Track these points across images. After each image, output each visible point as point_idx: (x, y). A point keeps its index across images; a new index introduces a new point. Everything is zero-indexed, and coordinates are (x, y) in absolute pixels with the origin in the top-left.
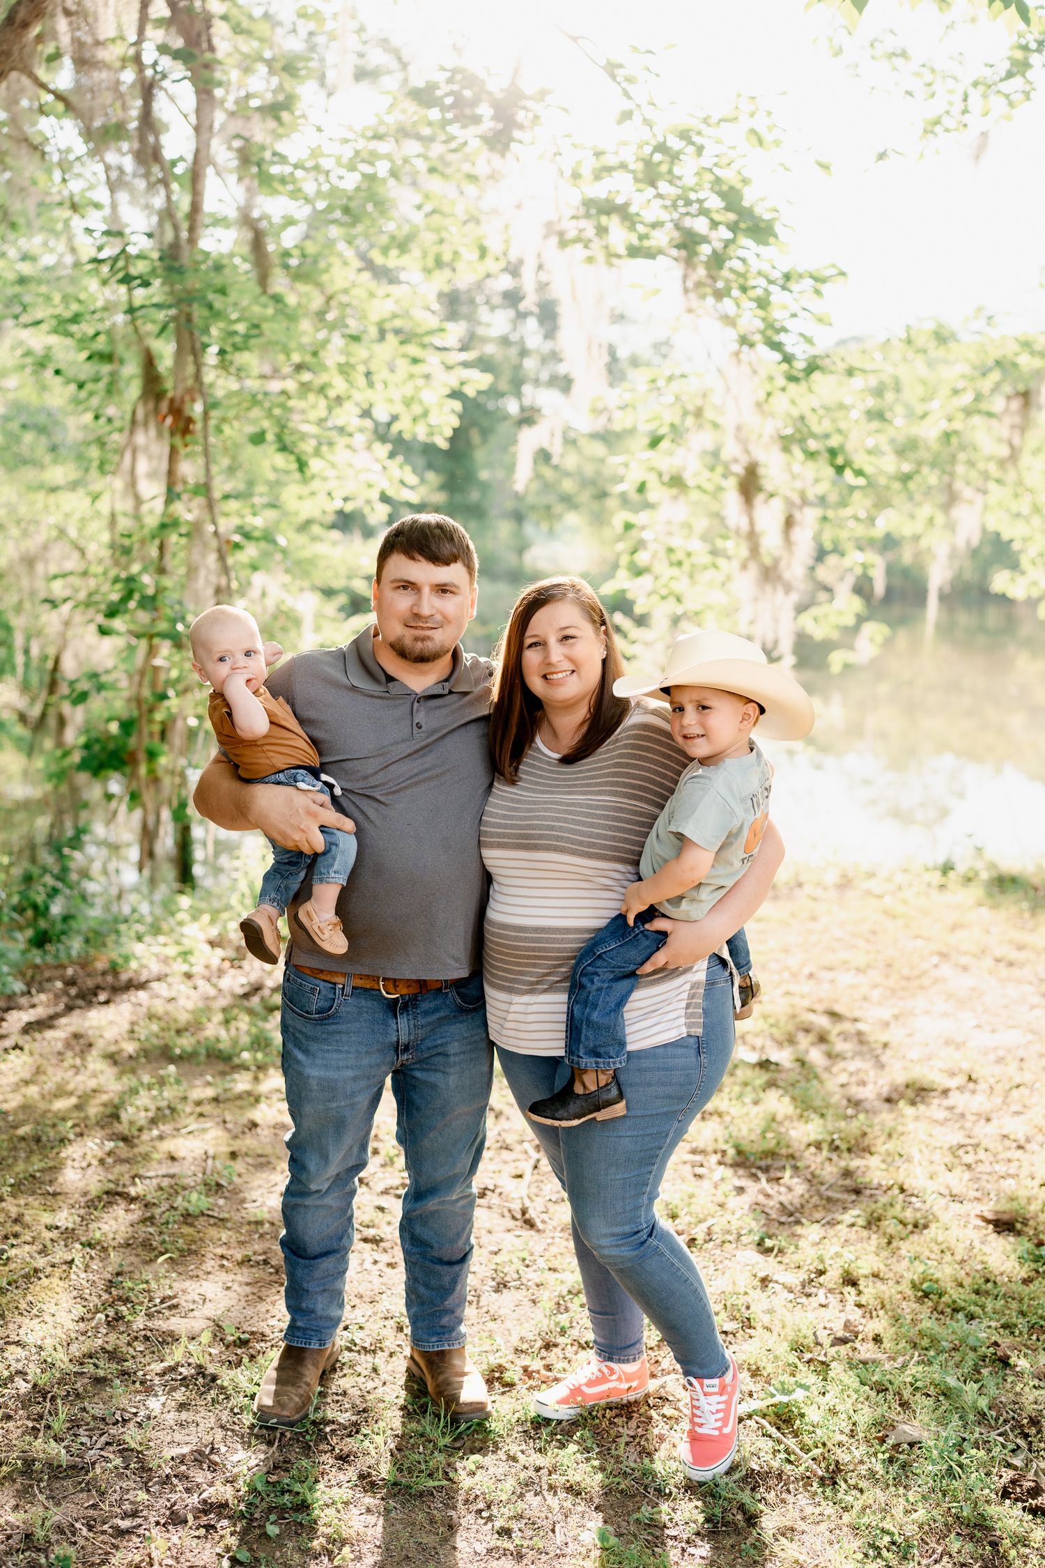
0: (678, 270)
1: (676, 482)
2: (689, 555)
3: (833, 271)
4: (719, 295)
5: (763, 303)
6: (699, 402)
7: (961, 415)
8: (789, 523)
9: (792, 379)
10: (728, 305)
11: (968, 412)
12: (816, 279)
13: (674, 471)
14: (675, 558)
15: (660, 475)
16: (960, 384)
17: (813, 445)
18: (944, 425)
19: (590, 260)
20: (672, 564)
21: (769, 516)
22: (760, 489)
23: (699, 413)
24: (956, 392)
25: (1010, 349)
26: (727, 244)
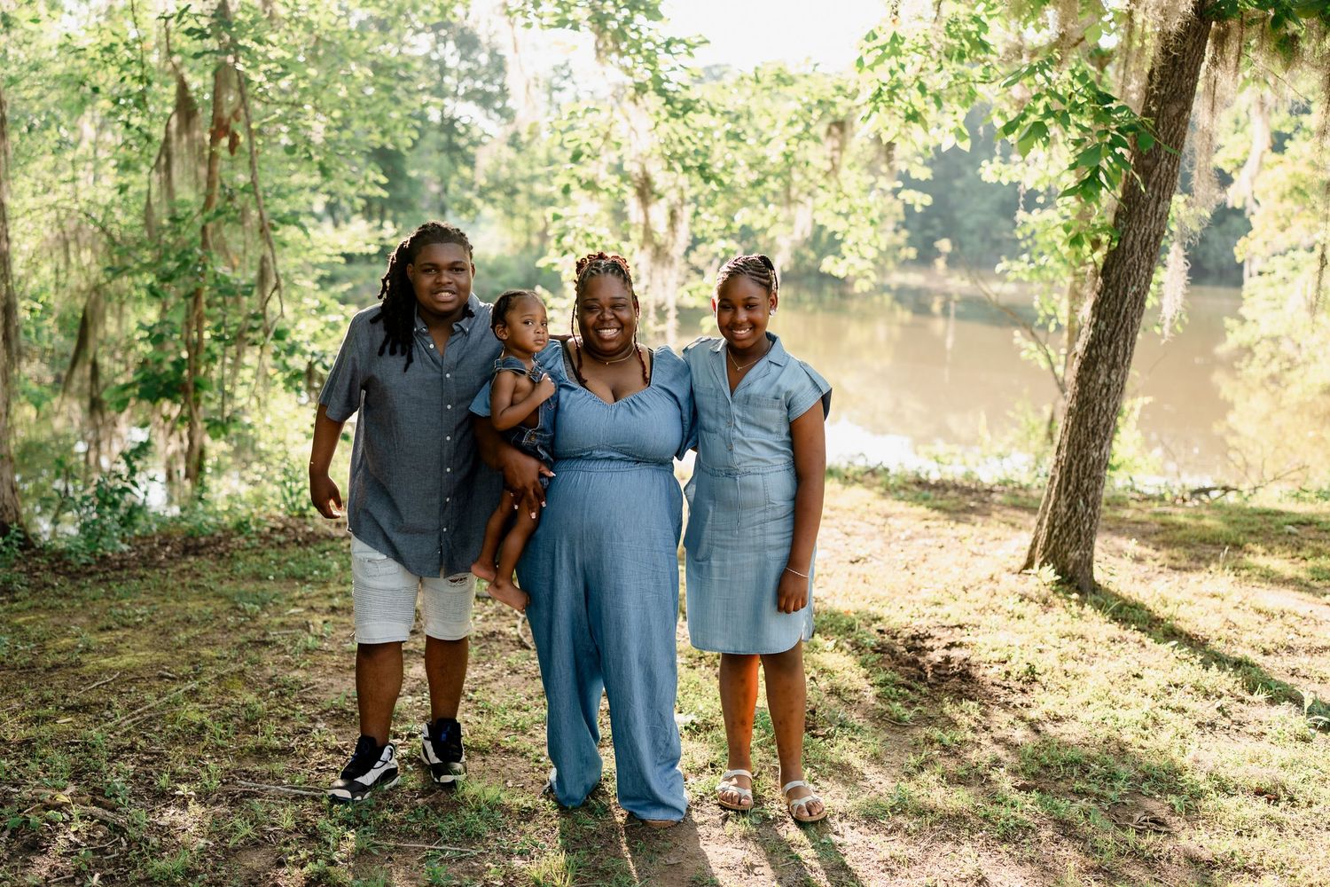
0: (593, 37)
1: (591, 185)
2: (600, 238)
3: (701, 39)
4: (622, 54)
5: (650, 59)
6: (607, 129)
7: (795, 141)
8: (673, 215)
9: (674, 115)
10: (627, 61)
11: (799, 138)
12: (689, 46)
13: (590, 178)
14: (590, 241)
15: (580, 181)
16: (794, 118)
17: (689, 162)
18: (783, 147)
19: (528, 25)
20: (588, 245)
21: (659, 213)
22: (653, 193)
23: (607, 137)
24: (791, 123)
25: (829, 94)
26: (628, 21)
